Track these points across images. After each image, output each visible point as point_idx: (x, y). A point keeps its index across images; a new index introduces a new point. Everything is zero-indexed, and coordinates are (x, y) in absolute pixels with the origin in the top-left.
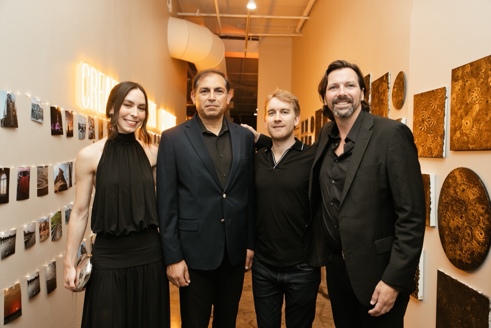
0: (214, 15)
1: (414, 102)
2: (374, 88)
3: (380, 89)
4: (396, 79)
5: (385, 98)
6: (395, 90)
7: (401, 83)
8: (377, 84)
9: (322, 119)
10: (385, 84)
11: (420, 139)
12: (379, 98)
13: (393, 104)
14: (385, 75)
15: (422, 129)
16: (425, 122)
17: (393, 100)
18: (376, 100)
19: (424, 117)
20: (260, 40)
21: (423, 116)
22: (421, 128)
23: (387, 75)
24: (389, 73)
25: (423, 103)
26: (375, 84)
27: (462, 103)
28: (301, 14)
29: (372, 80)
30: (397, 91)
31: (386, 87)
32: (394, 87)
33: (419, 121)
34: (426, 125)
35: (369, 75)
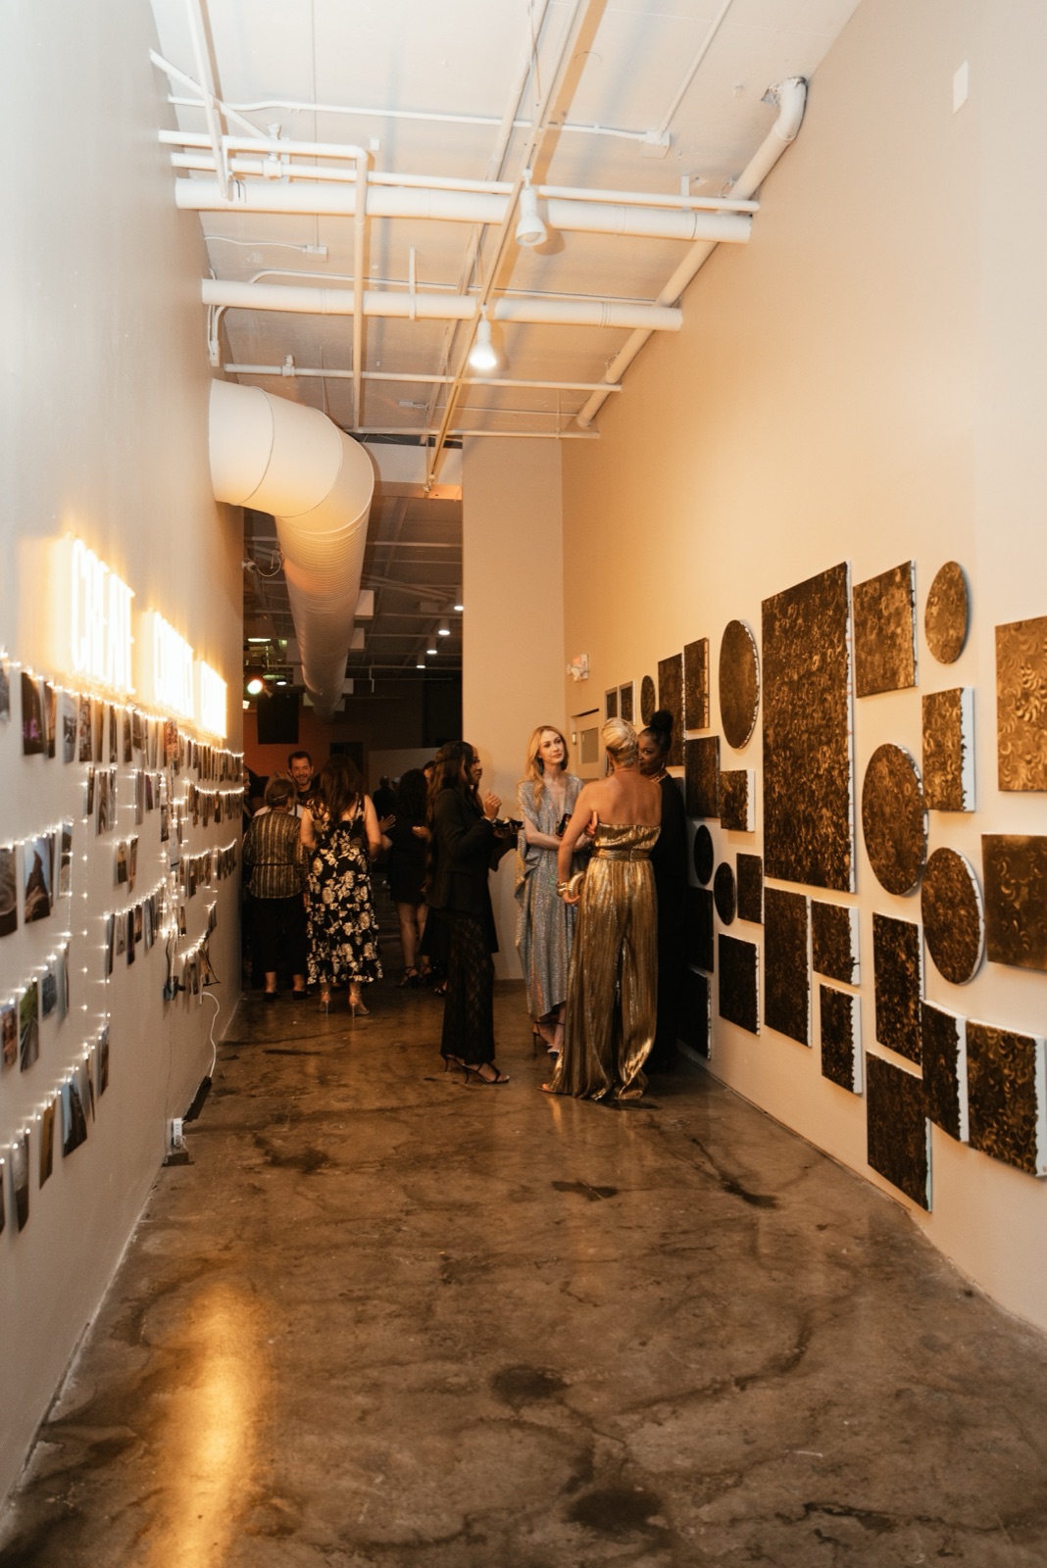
1: (997, 644)
2: (862, 604)
3: (883, 606)
4: (935, 582)
5: (903, 630)
6: (935, 610)
7: (952, 592)
8: (871, 591)
9: (684, 686)
10: (900, 595)
11: (1020, 743)
12: (881, 630)
13: (931, 649)
14: (899, 567)
15: (1023, 716)
16: (1032, 699)
17: (927, 636)
18: (873, 636)
19: (1027, 686)
20: (464, 446)
21: (1026, 682)
22: (1020, 713)
23: (905, 569)
24: (912, 565)
25: (1025, 647)
26: (866, 592)
28: (596, 376)
29: (854, 579)
30: (939, 614)
31: (905, 602)
32: (930, 604)
33: (1014, 696)
34: (1036, 707)
35: (843, 567)
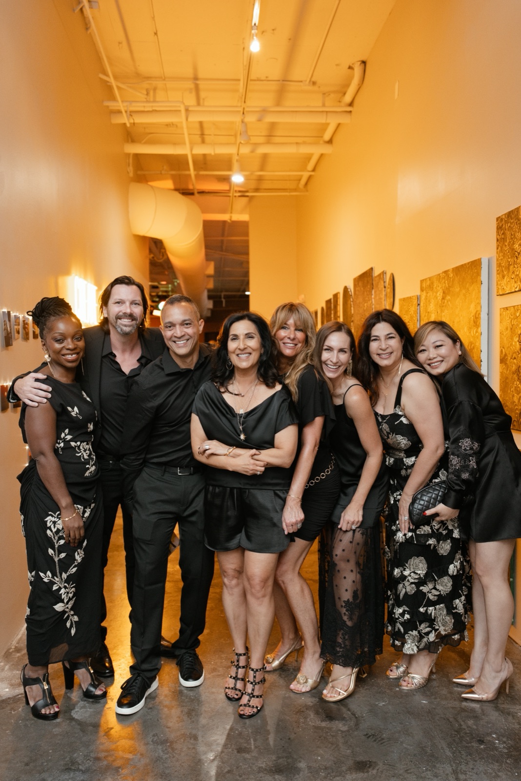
0: (187, 173)
1: (399, 305)
2: (375, 284)
3: (379, 287)
4: (389, 279)
5: (383, 297)
6: (389, 290)
7: (392, 283)
9: (332, 312)
10: (383, 282)
12: (380, 295)
14: (383, 272)
18: (377, 298)
24: (386, 271)
25: (405, 307)
26: (377, 278)
27: (426, 312)
28: (304, 168)
29: (376, 273)
31: (383, 286)
32: (389, 287)
35: (372, 269)
